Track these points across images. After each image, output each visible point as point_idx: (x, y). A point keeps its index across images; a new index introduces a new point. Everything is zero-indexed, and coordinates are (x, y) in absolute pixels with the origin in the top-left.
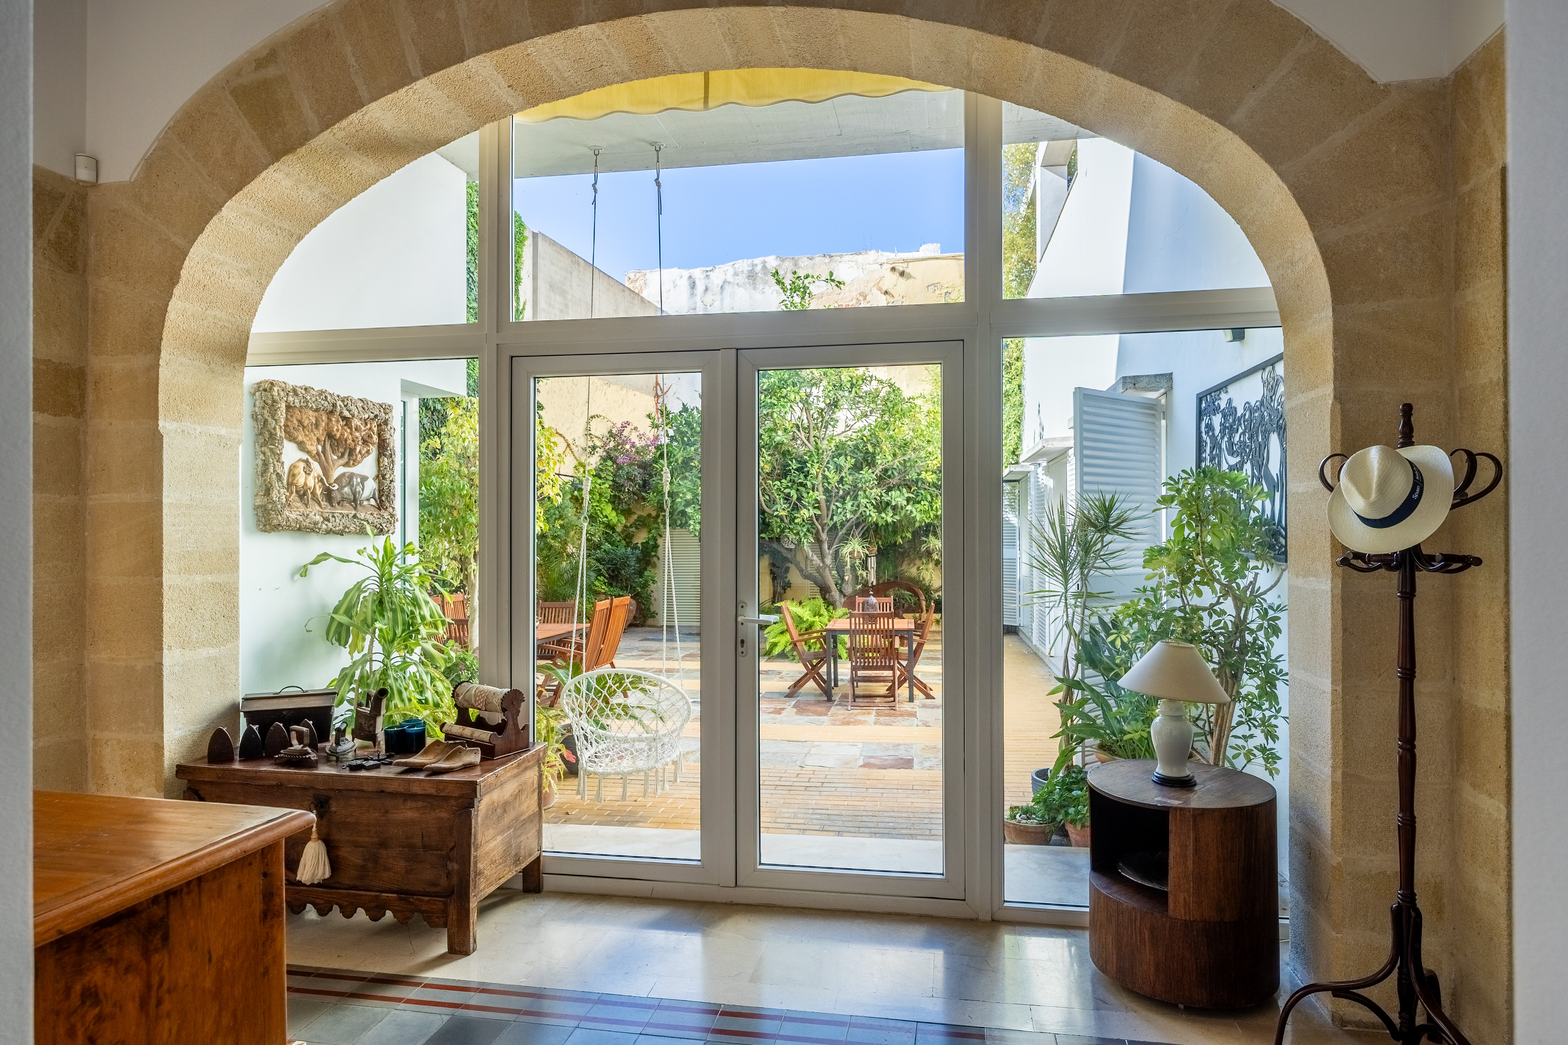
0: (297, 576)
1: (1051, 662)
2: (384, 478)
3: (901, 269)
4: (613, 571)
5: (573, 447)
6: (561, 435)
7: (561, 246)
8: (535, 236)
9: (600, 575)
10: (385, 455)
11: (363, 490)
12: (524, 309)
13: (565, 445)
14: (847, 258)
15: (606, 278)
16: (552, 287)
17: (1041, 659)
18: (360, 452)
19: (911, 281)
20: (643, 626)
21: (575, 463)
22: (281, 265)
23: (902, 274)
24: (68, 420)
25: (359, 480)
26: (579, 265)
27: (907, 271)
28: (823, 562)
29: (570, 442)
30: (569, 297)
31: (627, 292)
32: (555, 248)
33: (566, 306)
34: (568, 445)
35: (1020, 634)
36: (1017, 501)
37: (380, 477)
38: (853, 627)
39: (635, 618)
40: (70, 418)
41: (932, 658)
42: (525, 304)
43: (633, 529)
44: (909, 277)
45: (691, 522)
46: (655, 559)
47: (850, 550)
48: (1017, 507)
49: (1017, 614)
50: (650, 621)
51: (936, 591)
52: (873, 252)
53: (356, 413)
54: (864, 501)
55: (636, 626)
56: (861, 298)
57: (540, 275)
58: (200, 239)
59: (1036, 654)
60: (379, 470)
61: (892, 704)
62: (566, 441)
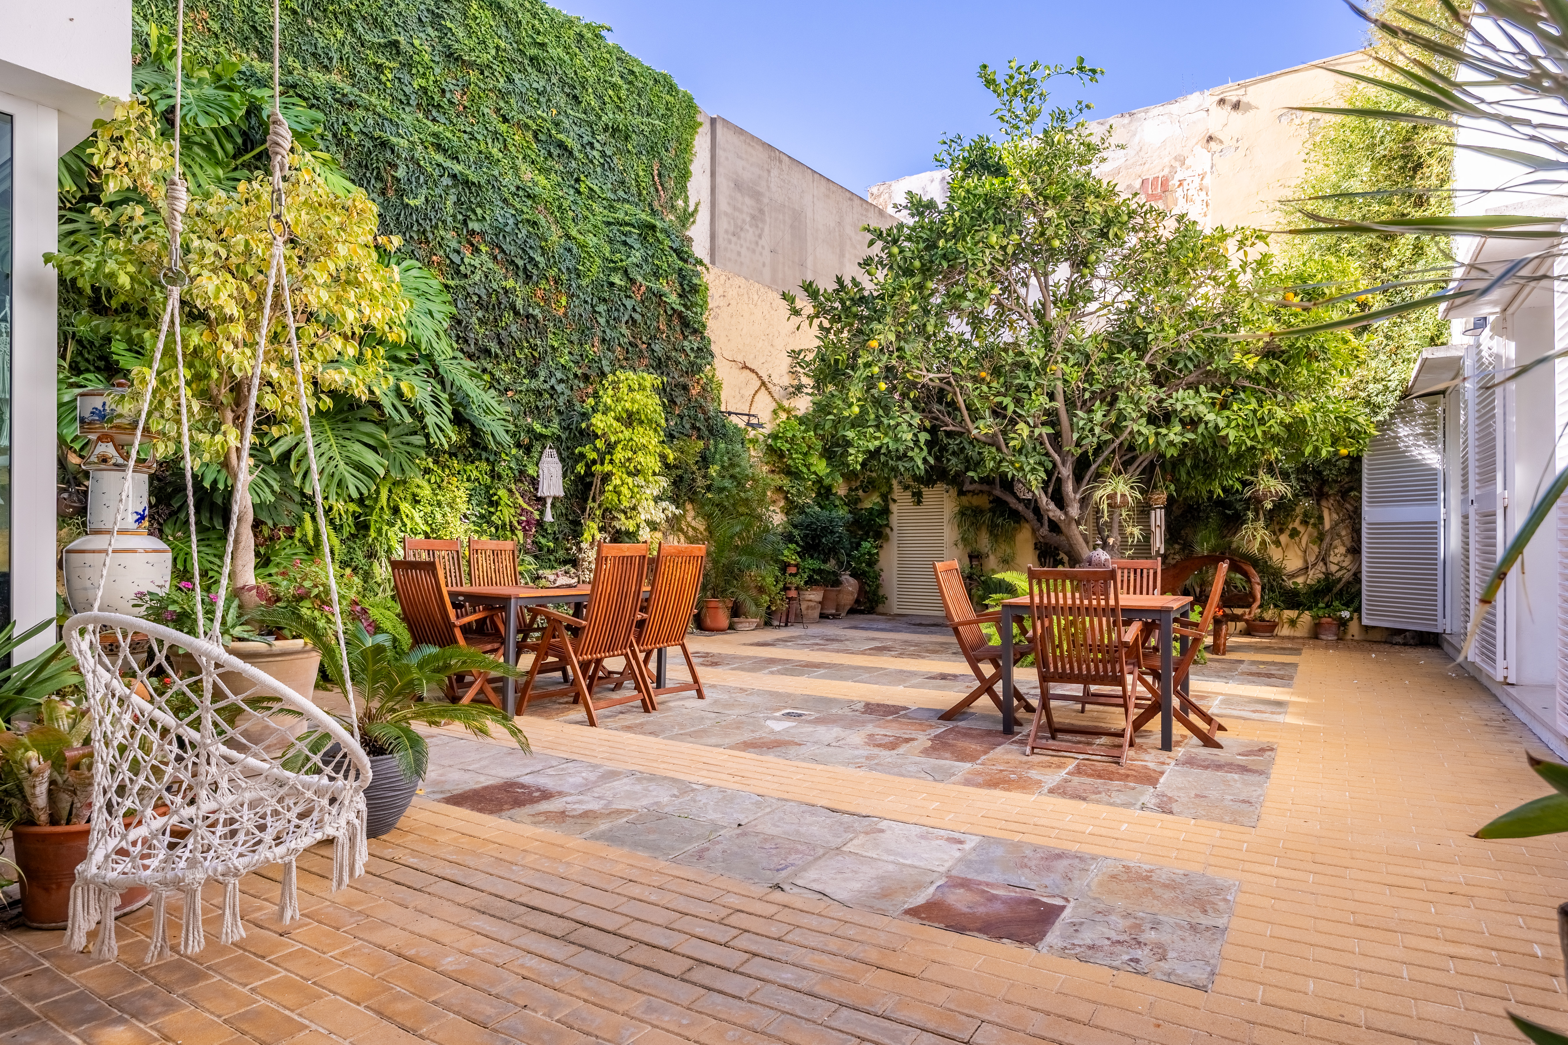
1: (1508, 694)
3: (1234, 99)
4: (813, 539)
5: (770, 386)
6: (752, 371)
7: (753, 137)
8: (713, 121)
9: (791, 542)
12: (696, 210)
13: (759, 383)
14: (1156, 110)
15: (823, 182)
16: (738, 186)
17: (1486, 690)
19: (1251, 114)
20: (870, 613)
21: (774, 405)
23: (1236, 106)
26: (780, 162)
27: (1244, 99)
28: (1066, 514)
29: (765, 378)
30: (766, 200)
31: (857, 202)
32: (742, 138)
33: (761, 211)
34: (763, 384)
35: (1446, 646)
36: (1440, 426)
38: (1037, 600)
39: (857, 601)
41: (1259, 675)
42: (697, 205)
43: (860, 492)
44: (1249, 107)
45: (851, 451)
46: (888, 530)
47: (1109, 490)
48: (1440, 435)
49: (1440, 613)
50: (880, 608)
51: (1292, 576)
52: (1197, 94)
54: (1129, 410)
55: (862, 612)
56: (1177, 164)
57: (720, 170)
59: (1474, 679)
61: (1116, 752)
62: (760, 378)
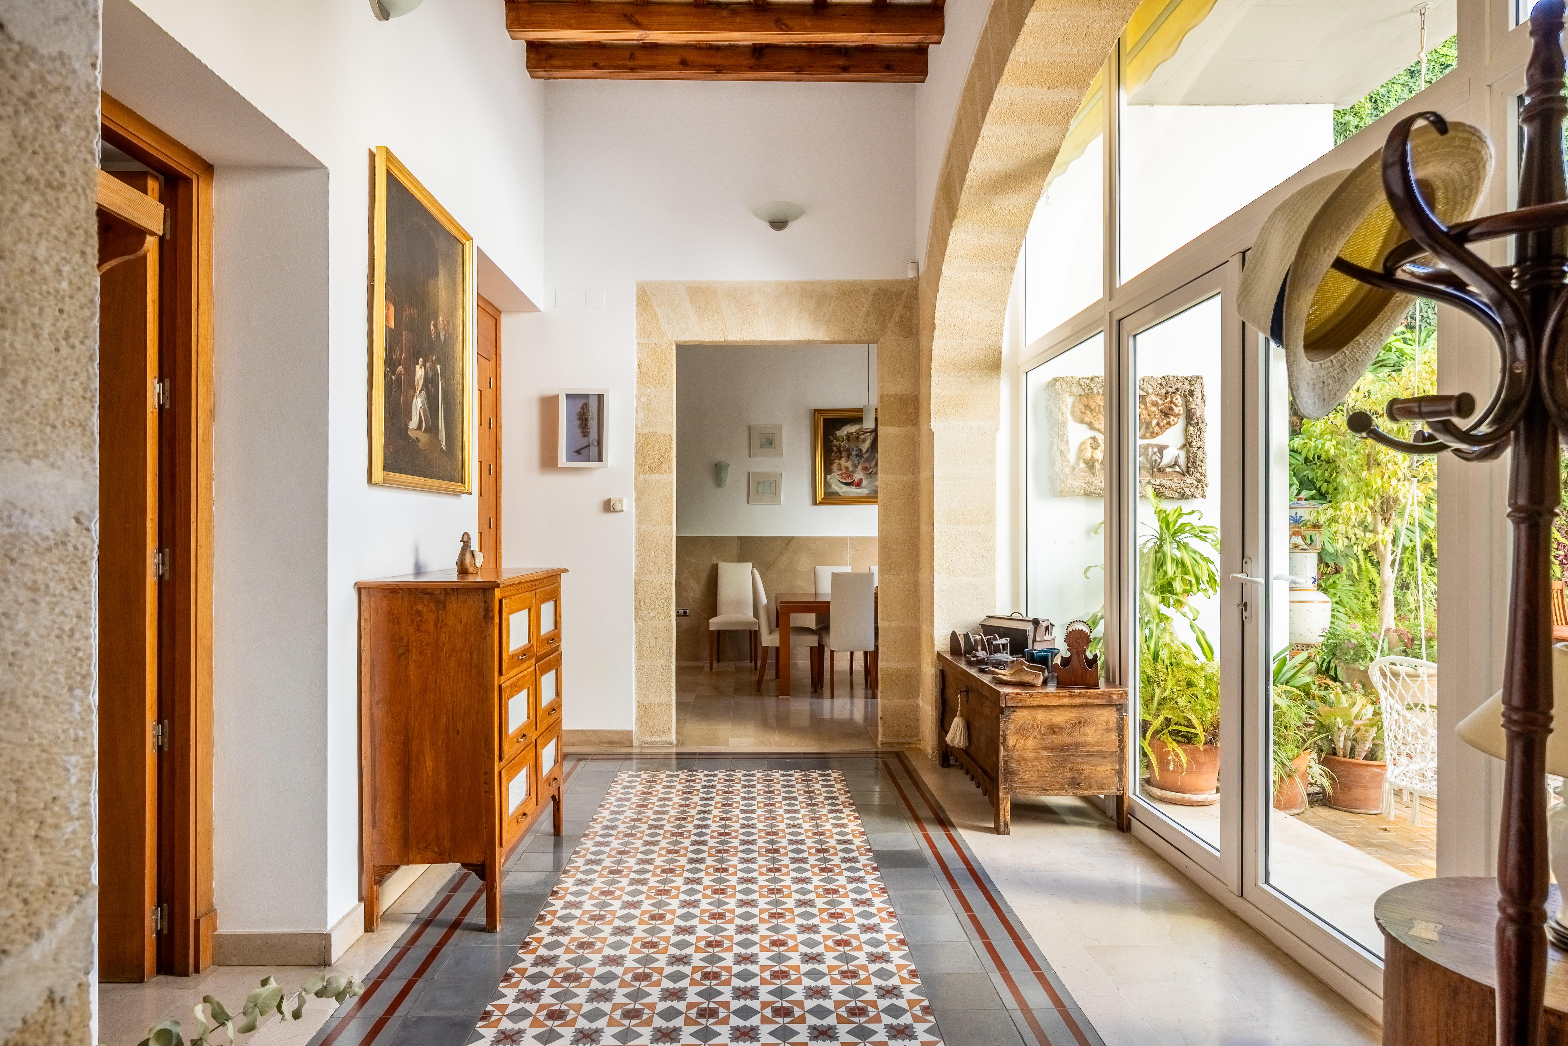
0: (1093, 534)
2: (1191, 446)
10: (1191, 425)
11: (1161, 458)
18: (1158, 424)
22: (1008, 293)
24: (908, 429)
25: (1156, 450)
37: (1187, 445)
40: (909, 428)
53: (1150, 391)
58: (939, 295)
60: (1186, 439)
